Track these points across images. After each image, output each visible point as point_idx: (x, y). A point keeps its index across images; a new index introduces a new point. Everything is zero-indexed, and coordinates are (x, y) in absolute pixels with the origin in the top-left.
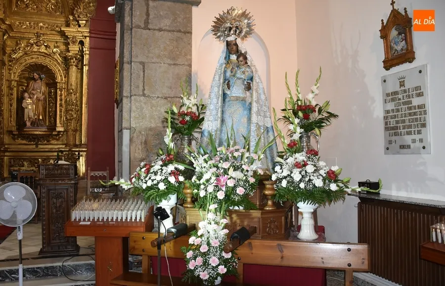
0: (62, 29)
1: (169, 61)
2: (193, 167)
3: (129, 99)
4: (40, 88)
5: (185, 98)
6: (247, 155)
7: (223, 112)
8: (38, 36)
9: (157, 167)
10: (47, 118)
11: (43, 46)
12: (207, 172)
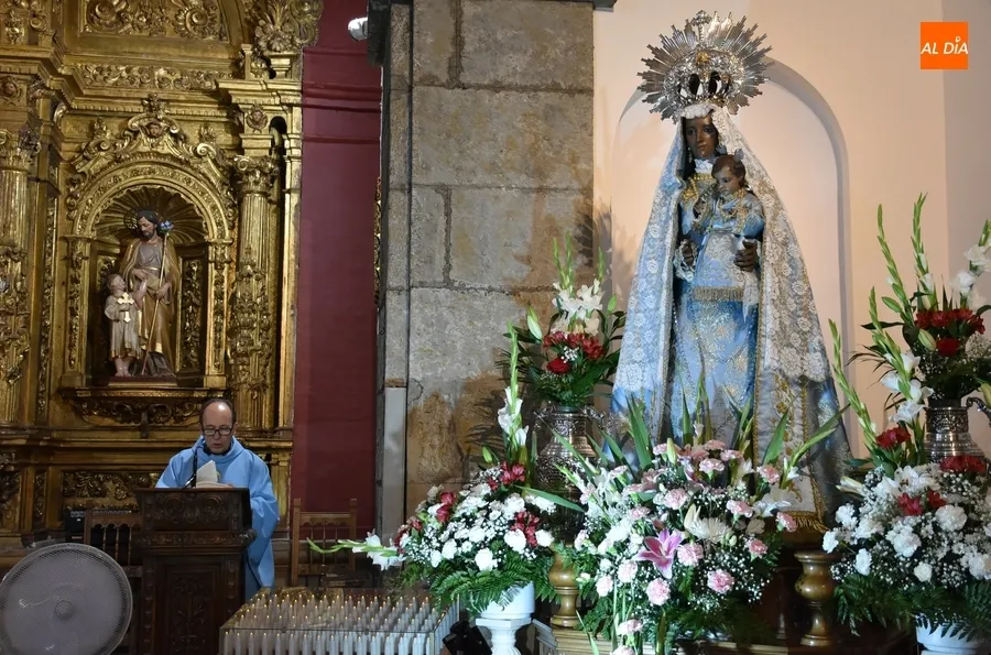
0: (222, 85)
1: (524, 180)
2: (579, 504)
3: (404, 296)
4: (158, 261)
5: (564, 295)
6: (746, 468)
7: (673, 337)
8: (151, 106)
9: (472, 503)
10: (178, 349)
11: (167, 137)
12: (620, 519)
